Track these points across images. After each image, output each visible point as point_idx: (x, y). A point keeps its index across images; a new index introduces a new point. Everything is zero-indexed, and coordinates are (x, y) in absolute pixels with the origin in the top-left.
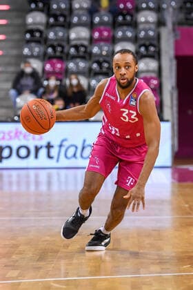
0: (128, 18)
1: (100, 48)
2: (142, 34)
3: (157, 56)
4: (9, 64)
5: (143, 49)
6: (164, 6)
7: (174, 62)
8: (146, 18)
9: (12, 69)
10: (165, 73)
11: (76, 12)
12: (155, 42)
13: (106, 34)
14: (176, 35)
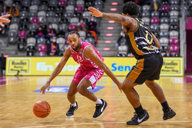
0: (166, 14)
1: (154, 26)
2: (172, 21)
3: (178, 30)
4: (116, 33)
5: (172, 27)
6: (181, 9)
7: (185, 33)
8: (174, 14)
9: (117, 35)
10: (181, 37)
11: (144, 11)
12: (177, 24)
13: (156, 20)
14: (186, 21)
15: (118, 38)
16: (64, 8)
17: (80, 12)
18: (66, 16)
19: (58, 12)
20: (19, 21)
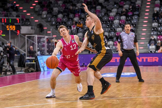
15: (149, 40)
16: (112, 22)
17: (123, 24)
18: (113, 27)
19: (108, 24)
20: (83, 31)
